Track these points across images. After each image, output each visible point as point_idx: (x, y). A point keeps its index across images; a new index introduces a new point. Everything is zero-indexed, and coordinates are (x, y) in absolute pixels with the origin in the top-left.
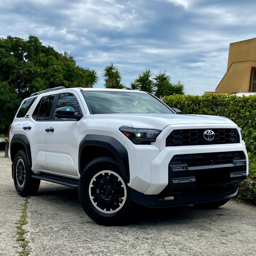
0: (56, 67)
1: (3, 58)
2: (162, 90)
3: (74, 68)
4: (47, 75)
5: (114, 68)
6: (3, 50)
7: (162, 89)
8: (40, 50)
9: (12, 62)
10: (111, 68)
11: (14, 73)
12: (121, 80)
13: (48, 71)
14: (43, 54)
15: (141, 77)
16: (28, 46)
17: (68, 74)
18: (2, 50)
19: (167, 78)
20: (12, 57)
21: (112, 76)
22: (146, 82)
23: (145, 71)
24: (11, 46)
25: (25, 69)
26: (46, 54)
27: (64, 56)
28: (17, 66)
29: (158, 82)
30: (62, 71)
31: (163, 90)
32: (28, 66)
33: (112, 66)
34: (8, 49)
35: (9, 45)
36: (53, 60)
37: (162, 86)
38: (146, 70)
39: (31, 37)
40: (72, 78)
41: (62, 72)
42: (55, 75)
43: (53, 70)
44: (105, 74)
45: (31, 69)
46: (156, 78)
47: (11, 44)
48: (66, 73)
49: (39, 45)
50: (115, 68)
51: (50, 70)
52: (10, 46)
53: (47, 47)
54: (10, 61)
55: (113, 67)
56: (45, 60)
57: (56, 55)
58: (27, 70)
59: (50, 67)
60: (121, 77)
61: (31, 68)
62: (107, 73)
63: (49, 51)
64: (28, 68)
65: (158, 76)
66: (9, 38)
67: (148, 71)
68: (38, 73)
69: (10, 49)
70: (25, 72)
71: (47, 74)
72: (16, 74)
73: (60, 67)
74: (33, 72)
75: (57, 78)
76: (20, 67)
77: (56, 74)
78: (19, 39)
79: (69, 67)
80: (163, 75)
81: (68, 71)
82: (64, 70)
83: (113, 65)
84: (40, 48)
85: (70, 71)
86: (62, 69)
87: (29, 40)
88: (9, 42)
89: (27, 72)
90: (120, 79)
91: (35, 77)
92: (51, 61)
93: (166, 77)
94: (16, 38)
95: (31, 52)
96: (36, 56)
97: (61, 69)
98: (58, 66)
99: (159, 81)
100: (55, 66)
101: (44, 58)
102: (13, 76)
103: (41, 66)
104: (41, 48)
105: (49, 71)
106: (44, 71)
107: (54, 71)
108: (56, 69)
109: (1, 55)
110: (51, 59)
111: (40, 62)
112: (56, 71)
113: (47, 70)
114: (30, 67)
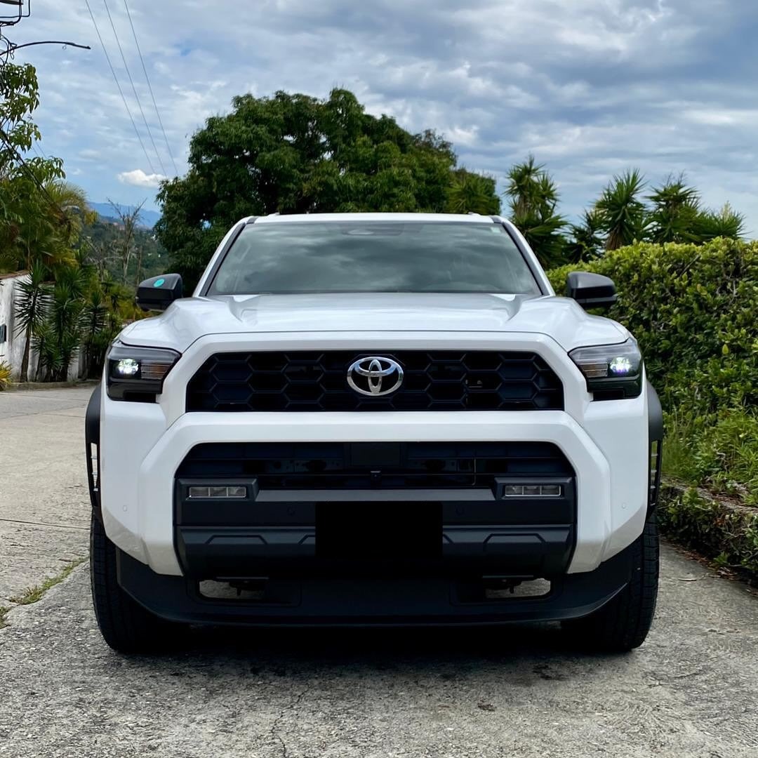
0: (395, 173)
1: (261, 151)
2: (670, 230)
3: (446, 172)
4: (372, 196)
5: (535, 170)
6: (263, 129)
7: (669, 227)
8: (358, 126)
9: (284, 161)
10: (528, 171)
11: (289, 190)
12: (557, 203)
13: (375, 183)
14: (366, 138)
15: (609, 194)
16: (328, 118)
17: (429, 192)
18: (259, 129)
19: (688, 194)
20: (285, 148)
21: (531, 195)
22: (623, 207)
23: (622, 176)
24: (285, 118)
25: (317, 179)
26: (376, 137)
27: (424, 142)
28: (298, 172)
29: (661, 206)
30: (413, 183)
31: (673, 231)
32: (323, 172)
33: (531, 163)
34: (275, 127)
35: (279, 115)
36: (390, 153)
37: (671, 219)
38: (626, 173)
39: (336, 93)
40: (441, 203)
41: (413, 185)
42: (394, 195)
43: (389, 182)
44: (509, 189)
45: (332, 181)
46: (656, 194)
47: (284, 113)
48: (424, 187)
49: (356, 112)
50: (541, 170)
51: (381, 181)
52: (282, 118)
53: (379, 117)
54: (280, 159)
55: (533, 168)
56: (370, 155)
57: (402, 139)
58: (320, 184)
59: (380, 174)
60: (556, 195)
61: (331, 178)
62: (515, 184)
63: (383, 129)
64: (324, 176)
65: (662, 190)
66: (281, 96)
67: (631, 176)
68: (350, 191)
69: (280, 125)
70: (314, 188)
71: (371, 191)
72: (296, 195)
73: (408, 172)
74: (335, 187)
75: (399, 202)
76: (307, 175)
77: (395, 190)
78: (307, 98)
79: (433, 172)
80: (675, 186)
81: (429, 182)
82: (419, 179)
83: (535, 162)
84: (360, 123)
85: (436, 182)
86: (414, 176)
87: (329, 102)
88: (278, 109)
89: (319, 188)
90: (553, 202)
91: (341, 201)
92: (386, 157)
93: (687, 192)
94: (298, 96)
95: (334, 133)
96: (349, 145)
97: (411, 178)
98: (402, 170)
99: (664, 203)
100: (395, 171)
101: (367, 147)
102: (285, 198)
103: (359, 170)
104: (363, 122)
105: (379, 185)
106: (366, 184)
107: (392, 183)
108: (397, 178)
109: (258, 143)
110: (385, 150)
111: (356, 161)
112: (397, 184)
113: (372, 183)
114: (329, 174)
